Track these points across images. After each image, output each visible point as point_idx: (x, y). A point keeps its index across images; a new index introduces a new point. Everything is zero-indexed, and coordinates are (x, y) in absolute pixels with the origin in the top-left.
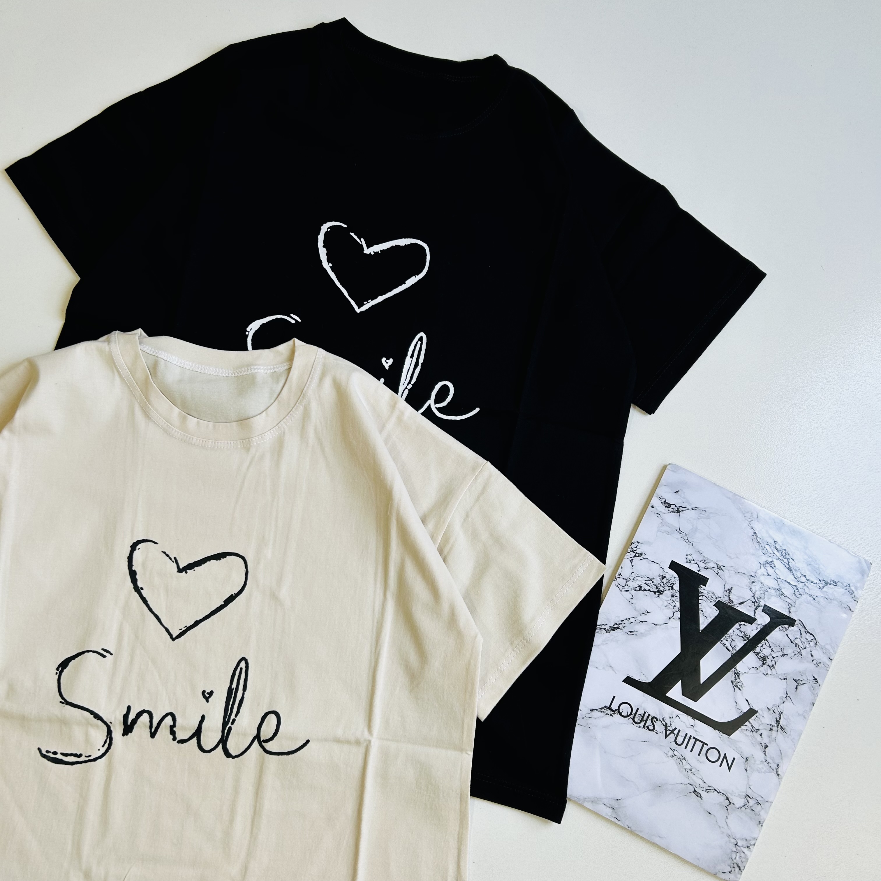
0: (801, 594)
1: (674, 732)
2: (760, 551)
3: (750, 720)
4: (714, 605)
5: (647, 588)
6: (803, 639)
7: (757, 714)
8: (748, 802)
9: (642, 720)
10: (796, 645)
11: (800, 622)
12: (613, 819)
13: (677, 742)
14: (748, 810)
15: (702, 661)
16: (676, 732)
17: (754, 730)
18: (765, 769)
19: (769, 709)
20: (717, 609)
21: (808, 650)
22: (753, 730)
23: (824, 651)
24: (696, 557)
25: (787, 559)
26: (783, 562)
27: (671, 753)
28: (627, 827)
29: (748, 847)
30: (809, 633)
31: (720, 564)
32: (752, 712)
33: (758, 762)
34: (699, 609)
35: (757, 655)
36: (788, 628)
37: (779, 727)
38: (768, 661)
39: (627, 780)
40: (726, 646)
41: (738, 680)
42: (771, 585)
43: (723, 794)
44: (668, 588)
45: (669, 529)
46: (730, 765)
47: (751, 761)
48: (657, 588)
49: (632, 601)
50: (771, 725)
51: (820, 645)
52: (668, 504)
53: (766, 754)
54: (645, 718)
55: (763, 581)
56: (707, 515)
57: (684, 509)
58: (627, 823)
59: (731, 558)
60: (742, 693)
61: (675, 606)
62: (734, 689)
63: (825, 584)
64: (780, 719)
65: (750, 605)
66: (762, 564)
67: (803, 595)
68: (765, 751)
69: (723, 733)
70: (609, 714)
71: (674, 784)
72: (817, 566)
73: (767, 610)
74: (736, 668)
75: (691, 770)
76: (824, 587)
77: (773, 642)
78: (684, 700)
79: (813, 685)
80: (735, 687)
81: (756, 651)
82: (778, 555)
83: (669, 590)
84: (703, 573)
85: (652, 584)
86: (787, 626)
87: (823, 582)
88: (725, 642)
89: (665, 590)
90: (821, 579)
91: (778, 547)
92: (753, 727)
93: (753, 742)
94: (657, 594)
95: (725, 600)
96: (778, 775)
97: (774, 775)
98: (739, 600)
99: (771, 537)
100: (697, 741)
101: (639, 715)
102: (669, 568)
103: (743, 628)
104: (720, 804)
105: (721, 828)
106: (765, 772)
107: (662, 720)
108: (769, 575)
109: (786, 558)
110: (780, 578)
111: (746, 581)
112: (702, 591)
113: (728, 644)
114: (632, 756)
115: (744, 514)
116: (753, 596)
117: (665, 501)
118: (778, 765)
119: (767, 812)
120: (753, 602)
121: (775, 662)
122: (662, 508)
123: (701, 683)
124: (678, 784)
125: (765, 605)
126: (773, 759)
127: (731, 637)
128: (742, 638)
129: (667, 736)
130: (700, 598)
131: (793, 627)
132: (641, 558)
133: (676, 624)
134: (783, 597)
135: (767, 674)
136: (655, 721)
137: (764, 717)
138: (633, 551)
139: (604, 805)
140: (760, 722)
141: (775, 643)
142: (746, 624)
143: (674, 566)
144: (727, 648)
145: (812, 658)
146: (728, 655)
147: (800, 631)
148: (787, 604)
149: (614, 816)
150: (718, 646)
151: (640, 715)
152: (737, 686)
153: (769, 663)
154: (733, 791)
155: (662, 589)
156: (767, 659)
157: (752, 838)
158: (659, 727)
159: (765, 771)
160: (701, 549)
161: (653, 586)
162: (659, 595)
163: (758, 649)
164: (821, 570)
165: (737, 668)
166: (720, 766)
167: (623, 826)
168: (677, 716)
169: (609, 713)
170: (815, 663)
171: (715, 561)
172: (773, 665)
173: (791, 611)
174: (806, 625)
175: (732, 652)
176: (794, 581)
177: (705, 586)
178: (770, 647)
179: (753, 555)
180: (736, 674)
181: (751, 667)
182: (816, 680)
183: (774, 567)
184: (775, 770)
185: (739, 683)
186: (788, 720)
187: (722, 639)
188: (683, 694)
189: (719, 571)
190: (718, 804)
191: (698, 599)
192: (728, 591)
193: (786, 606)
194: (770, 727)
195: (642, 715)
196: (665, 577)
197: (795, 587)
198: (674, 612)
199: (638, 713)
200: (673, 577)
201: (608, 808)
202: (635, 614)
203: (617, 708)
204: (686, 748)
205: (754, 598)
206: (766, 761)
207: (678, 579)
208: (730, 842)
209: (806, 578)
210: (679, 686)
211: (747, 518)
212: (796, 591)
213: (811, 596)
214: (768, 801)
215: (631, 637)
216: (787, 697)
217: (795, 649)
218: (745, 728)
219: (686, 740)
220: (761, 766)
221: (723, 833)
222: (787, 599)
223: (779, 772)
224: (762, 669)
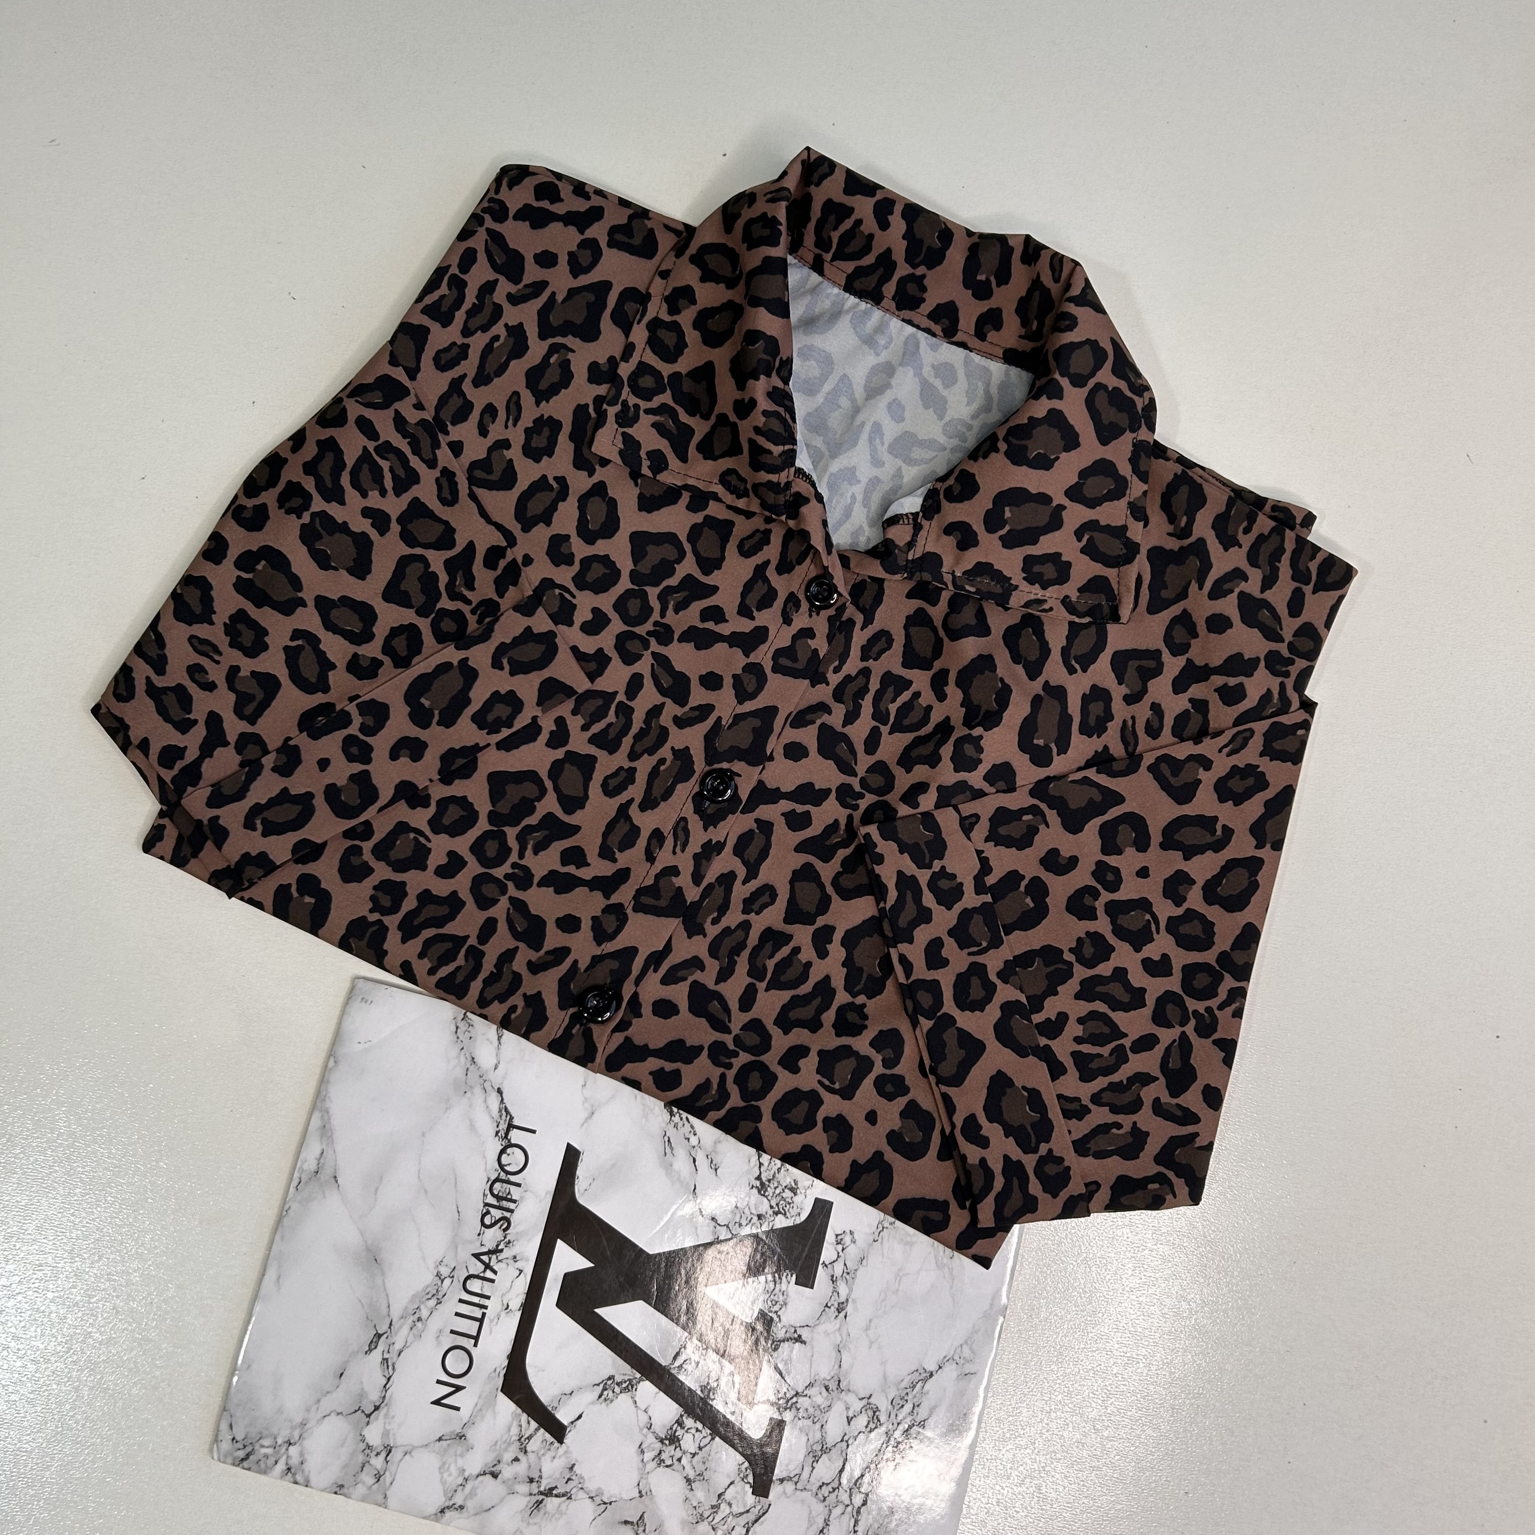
0: (824, 1500)
1: (488, 1271)
2: (897, 1394)
3: (542, 1430)
6: (731, 1521)
7: (556, 1444)
8: (378, 1454)
9: (498, 1197)
10: (715, 1508)
11: (766, 1507)
12: (296, 1175)
13: (469, 1281)
14: (361, 1458)
15: (641, 1305)
16: (489, 1274)
17: (523, 1443)
19: (571, 1468)
22: (523, 1439)
24: (852, 1252)
27: (445, 1271)
28: (286, 1207)
29: (289, 1469)
30: (748, 1531)
31: (849, 1309)
32: (558, 1431)
33: (460, 1462)
35: (677, 1422)
36: (748, 1483)
37: (541, 1497)
38: (669, 1450)
39: (376, 1190)
40: (683, 1350)
41: (617, 1390)
42: (829, 1427)
43: (384, 1397)
44: (774, 1203)
46: (443, 1401)
47: (459, 1447)
48: (769, 1181)
50: (541, 1477)
53: (481, 1478)
54: (505, 1204)
55: (833, 1409)
58: (295, 1206)
59: (867, 1328)
60: (593, 1403)
61: (740, 1225)
62: (599, 1385)
64: (556, 1496)
65: (778, 1388)
66: (869, 1401)
67: (822, 1505)
68: (485, 1474)
69: (505, 1375)
70: (497, 1126)
71: (385, 1289)
73: (776, 1429)
74: (641, 1380)
75: (419, 1319)
77: (712, 1454)
78: (555, 1280)
80: (602, 1385)
81: (684, 1418)
83: (772, 1207)
84: (822, 1274)
85: (775, 1169)
86: (750, 1479)
88: (690, 1346)
89: (769, 1198)
92: (529, 1438)
93: (498, 1447)
94: (758, 1183)
95: (777, 1331)
96: (442, 1511)
97: (439, 1501)
98: (783, 1363)
99: (932, 1410)
100: (478, 1323)
101: (507, 1191)
103: (726, 1382)
105: (316, 1406)
106: (443, 1482)
107: (507, 1240)
108: (849, 1420)
110: (848, 1446)
111: (825, 1370)
112: (784, 1278)
113: (686, 1354)
114: (426, 1192)
115: (966, 1342)
116: (797, 1393)
118: (461, 1507)
119: (363, 1499)
121: (670, 1466)
123: (598, 1311)
124: (386, 1297)
125: (783, 1424)
126: (472, 1494)
127: (703, 1358)
128: (705, 1384)
129: (477, 1256)
130: (769, 1276)
131: (753, 1494)
133: (703, 1235)
134: (810, 1459)
135: (642, 1452)
136: (501, 1226)
137: (556, 1460)
139: (319, 1152)
140: (542, 1452)
141: (710, 1459)
142: (737, 1386)
143: (822, 1209)
144: (677, 1354)
146: (664, 1360)
148: (798, 1471)
149: (303, 1177)
150: (681, 1334)
151: (509, 1193)
152: (605, 1389)
153: (666, 1452)
154: (394, 1415)
155: (770, 1191)
156: (673, 1447)
157: (308, 1476)
158: (492, 1236)
159: (445, 1481)
160: (870, 1261)
161: (772, 1173)
162: (757, 1187)
163: (689, 1422)
165: (641, 1383)
166: (439, 1382)
167: (289, 1198)
168: (521, 1271)
169: (501, 1127)
171: (853, 1296)
172: (663, 1461)
173: (785, 1482)
174: (763, 1523)
175: (672, 1367)
176: (850, 1478)
177: (797, 1283)
178: (700, 1448)
179: (885, 1378)
180: (630, 1383)
181: (650, 1413)
183: (869, 1429)
184: (451, 1503)
185: (611, 1394)
186: (558, 1515)
188: (566, 1275)
189: (833, 1309)
190: (362, 1389)
191: (765, 1274)
192: (796, 1336)
193: (793, 1470)
194: (536, 1476)
195: (509, 1197)
196: (795, 1194)
197: (836, 1481)
198: (728, 1227)
199: (513, 1188)
200: (798, 1211)
201: (316, 1162)
203: (513, 1142)
204: (461, 1301)
205: (795, 1396)
206: (466, 1480)
207: (798, 1221)
208: (293, 1428)
209: (863, 1505)
210: (581, 1263)
211: (958, 1351)
212: (830, 1488)
213: (827, 1523)
214: (385, 1497)
215: (659, 1145)
216: (605, 1503)
217: (708, 1506)
218: (524, 1424)
219: (476, 1300)
220: (453, 1469)
221: (308, 1410)
222: (807, 1469)
223: (448, 1514)
224: (651, 1439)
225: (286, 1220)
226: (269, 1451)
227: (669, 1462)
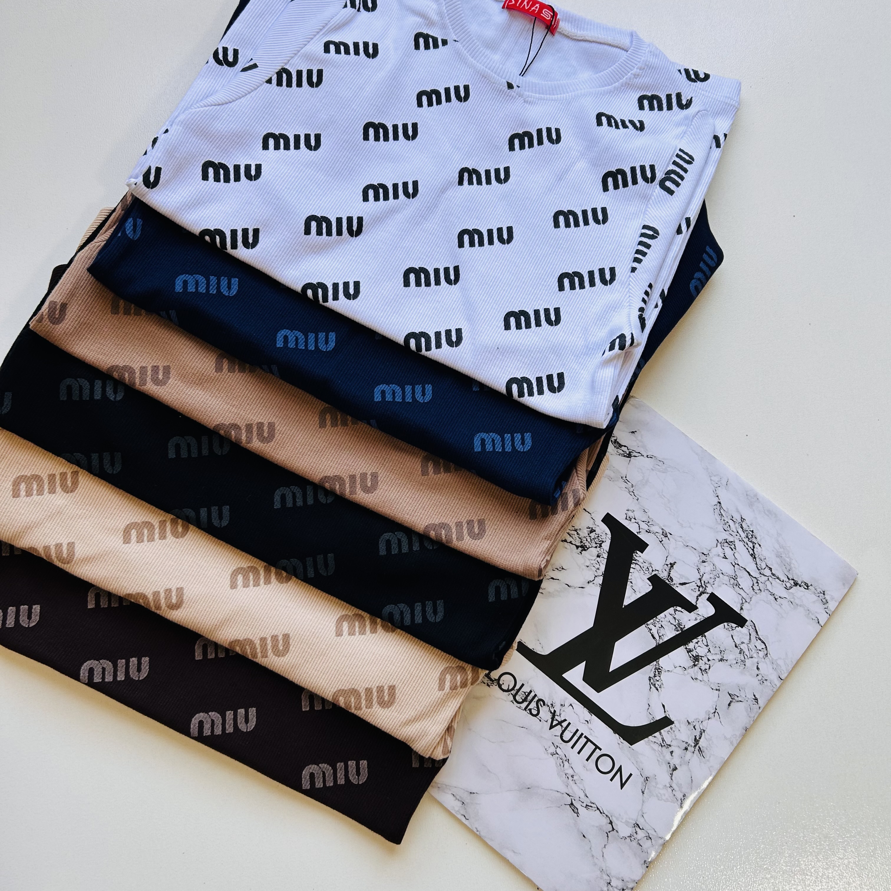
0: (761, 590)
1: (562, 724)
2: (722, 525)
3: (662, 731)
4: (648, 579)
5: (569, 539)
6: (751, 646)
7: (673, 726)
8: (636, 833)
9: (524, 700)
10: (741, 651)
11: (752, 624)
12: (459, 816)
13: (563, 738)
14: (634, 843)
15: (617, 644)
16: (565, 724)
17: (664, 745)
18: (667, 796)
19: (689, 723)
20: (651, 584)
21: (755, 660)
22: (662, 744)
23: (775, 667)
24: (639, 515)
25: (753, 543)
26: (746, 546)
27: (552, 750)
28: (475, 830)
30: (760, 639)
31: (667, 530)
32: (666, 722)
33: (660, 786)
34: (627, 579)
35: (688, 652)
36: (736, 627)
37: (697, 747)
38: (701, 664)
39: (489, 771)
40: (651, 632)
41: (657, 678)
42: (724, 570)
43: (606, 815)
44: (595, 545)
45: (612, 474)
46: (623, 782)
47: (651, 783)
48: (581, 542)
50: (687, 743)
51: (771, 658)
52: (620, 444)
53: (673, 778)
54: (529, 698)
55: (716, 564)
56: (664, 468)
57: (637, 455)
58: (477, 825)
59: (682, 525)
60: (659, 695)
61: (598, 569)
62: (651, 688)
63: (793, 584)
64: (700, 738)
65: (693, 588)
66: (719, 542)
67: (763, 593)
68: (672, 774)
69: (624, 739)
70: (484, 683)
71: (546, 790)
72: (788, 560)
73: (713, 599)
75: (572, 776)
76: (791, 587)
77: (712, 640)
78: (584, 687)
79: (751, 705)
80: (652, 686)
81: (688, 647)
82: (743, 535)
83: (596, 547)
84: (643, 536)
85: (576, 536)
86: (734, 625)
87: (792, 582)
88: (651, 626)
89: (590, 546)
90: (790, 577)
91: (743, 526)
92: (663, 740)
93: (660, 760)
94: (580, 549)
95: (663, 575)
96: (682, 808)
98: (681, 580)
99: (738, 511)
100: (589, 742)
101: (523, 693)
102: (602, 521)
104: (600, 828)
105: (595, 858)
106: (667, 801)
107: (550, 706)
108: (725, 557)
109: (751, 541)
110: (738, 564)
111: (695, 558)
112: (636, 558)
113: (654, 631)
114: (503, 742)
115: (710, 477)
116: (700, 579)
117: (616, 440)
118: (684, 796)
120: (697, 586)
121: (710, 667)
123: (610, 671)
124: (552, 791)
125: (712, 594)
126: (680, 786)
127: (660, 622)
128: (674, 627)
129: (552, 727)
130: (632, 566)
131: (742, 627)
133: (595, 591)
134: (737, 588)
135: (696, 679)
136: (541, 705)
137: (681, 730)
139: (452, 797)
140: (674, 736)
141: (715, 643)
142: (683, 610)
143: (609, 520)
144: (652, 635)
145: (757, 672)
146: (653, 645)
147: (750, 635)
148: (740, 598)
149: (463, 812)
150: (643, 628)
151: (525, 693)
152: (654, 685)
153: (701, 665)
154: (620, 815)
155: (587, 544)
156: (700, 661)
157: (631, 879)
158: (544, 713)
159: (667, 799)
160: (647, 508)
161: (578, 538)
162: (582, 550)
163: (691, 646)
164: (792, 565)
165: (659, 663)
166: (611, 780)
167: (470, 827)
168: (571, 705)
169: (486, 682)
170: (760, 679)
171: (661, 525)
172: (705, 669)
173: (743, 607)
174: (759, 629)
175: (658, 642)
176: (755, 571)
177: (642, 553)
178: (707, 646)
179: (711, 528)
180: (657, 669)
181: (677, 665)
182: (757, 700)
183: (734, 549)
184: (680, 801)
185: (658, 682)
186: (710, 742)
187: (648, 623)
188: (583, 680)
189: (664, 539)
190: (597, 827)
191: (630, 567)
192: (670, 566)
193: (738, 600)
194: (685, 745)
195: (527, 694)
196: (595, 531)
197: (753, 579)
198: (596, 576)
199: (523, 690)
200: (604, 533)
201: (457, 801)
203: (497, 678)
204: (572, 747)
205: (701, 581)
206: (671, 787)
208: (601, 878)
209: (771, 571)
210: (581, 668)
211: (713, 483)
212: (756, 584)
213: (773, 594)
214: (661, 838)
216: (715, 712)
217: (739, 656)
218: (654, 740)
219: (575, 738)
220: (662, 792)
221: (595, 865)
222: (741, 592)
224: (691, 671)
225: (483, 834)
227: (708, 667)
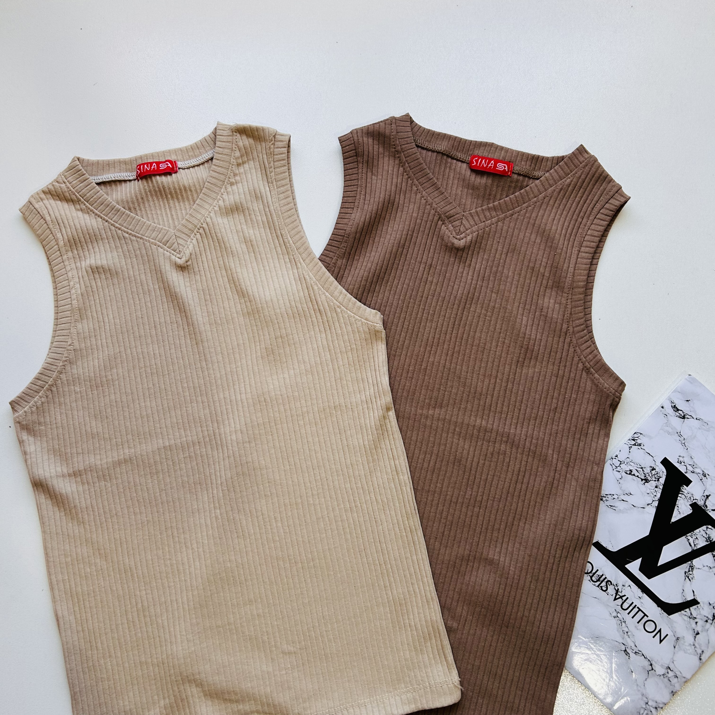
3: (691, 608)
4: (690, 505)
5: (637, 474)
7: (699, 605)
8: (668, 673)
9: (598, 580)
13: (623, 607)
14: (666, 680)
15: (665, 548)
16: (624, 598)
17: (692, 617)
18: (691, 651)
19: (710, 604)
20: (691, 509)
22: (690, 617)
24: (687, 460)
27: (615, 614)
29: (656, 708)
31: (706, 472)
32: (694, 602)
33: (687, 644)
34: (675, 504)
40: (689, 541)
41: (691, 573)
43: (649, 660)
44: (654, 479)
45: (670, 430)
46: (662, 639)
47: (681, 642)
48: (645, 476)
49: (620, 481)
50: (707, 617)
52: (677, 408)
53: (696, 639)
54: (601, 579)
56: (708, 428)
57: (689, 417)
60: (691, 584)
61: (656, 496)
62: (685, 579)
68: (695, 637)
69: (664, 611)
71: (609, 639)
74: (692, 562)
75: (627, 632)
78: (639, 575)
83: (655, 481)
84: (689, 475)
85: (642, 472)
88: (689, 538)
89: (651, 480)
92: (691, 614)
93: (688, 627)
94: (644, 481)
95: (701, 503)
96: (700, 659)
97: (697, 658)
98: (713, 507)
100: (640, 611)
101: (597, 576)
103: (709, 531)
104: (644, 668)
105: (639, 687)
106: (690, 654)
107: (615, 585)
112: (683, 490)
113: (691, 541)
114: (582, 606)
117: (675, 406)
118: (703, 652)
119: (681, 687)
122: (671, 411)
123: (659, 565)
124: (612, 641)
126: (700, 645)
127: (696, 535)
128: (705, 539)
129: (615, 599)
130: (679, 495)
132: (639, 447)
133: (651, 512)
136: (609, 584)
137: (704, 608)
138: (634, 440)
140: (699, 612)
142: (712, 528)
143: (666, 462)
144: (690, 544)
146: (689, 550)
150: (683, 538)
152: (688, 577)
154: (657, 660)
155: (649, 478)
157: (662, 702)
158: (611, 590)
160: (693, 455)
161: (643, 474)
166: (654, 637)
168: (629, 586)
171: (703, 468)
175: (693, 548)
177: (687, 486)
180: (691, 567)
181: (705, 565)
184: (699, 655)
185: (691, 576)
187: (687, 535)
188: (640, 570)
189: (703, 478)
190: (641, 667)
192: (706, 497)
194: (706, 619)
195: (600, 576)
196: (655, 469)
198: (653, 501)
199: (597, 573)
200: (662, 471)
202: (619, 492)
204: (629, 614)
206: (694, 645)
207: (665, 474)
208: (642, 699)
210: (638, 561)
214: (684, 677)
215: (610, 510)
218: (685, 613)
219: (631, 608)
220: (688, 648)
221: (639, 691)
223: (701, 658)
226: (646, 712)
